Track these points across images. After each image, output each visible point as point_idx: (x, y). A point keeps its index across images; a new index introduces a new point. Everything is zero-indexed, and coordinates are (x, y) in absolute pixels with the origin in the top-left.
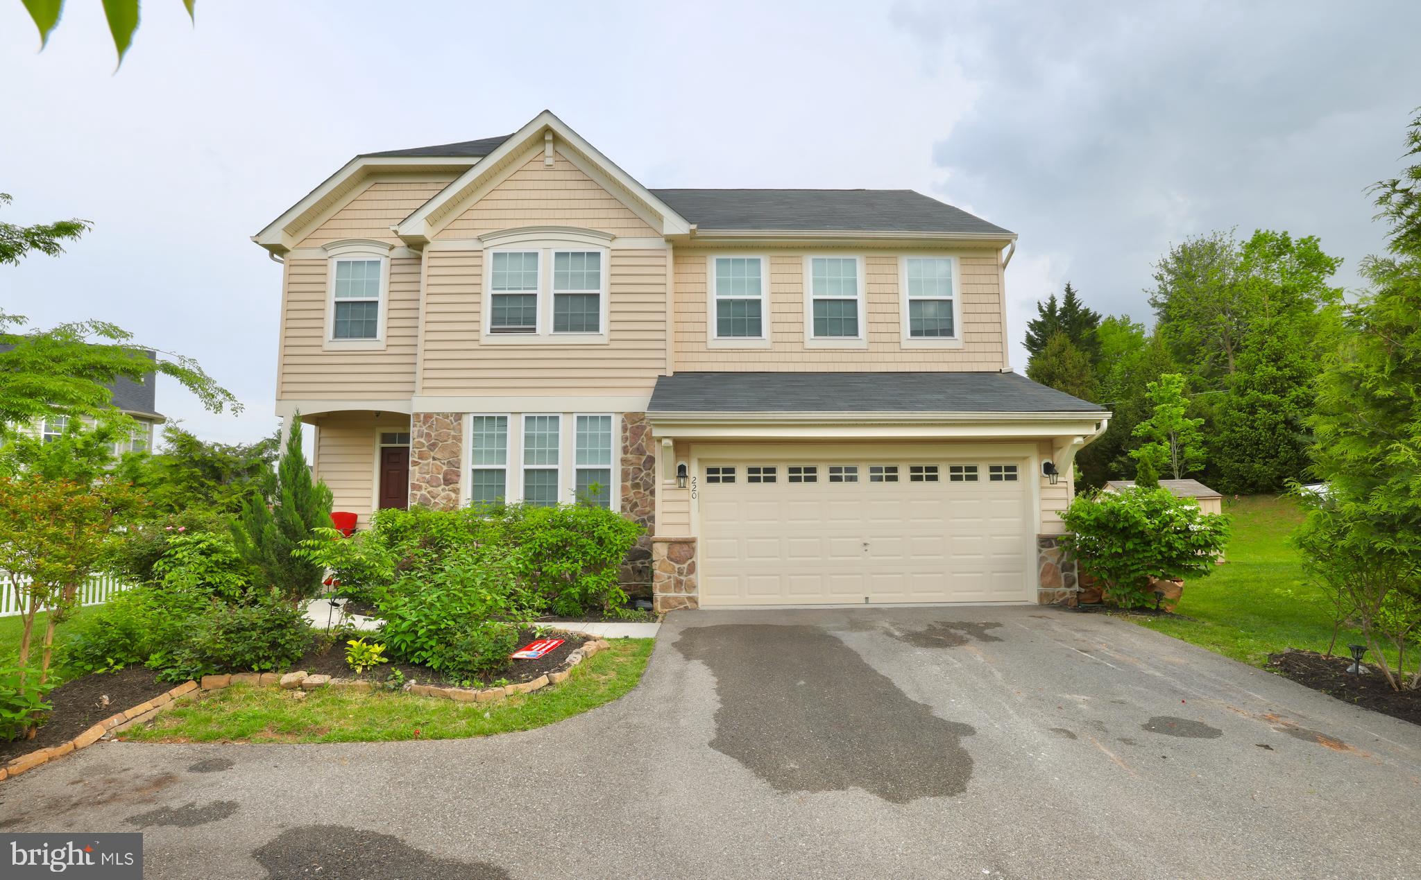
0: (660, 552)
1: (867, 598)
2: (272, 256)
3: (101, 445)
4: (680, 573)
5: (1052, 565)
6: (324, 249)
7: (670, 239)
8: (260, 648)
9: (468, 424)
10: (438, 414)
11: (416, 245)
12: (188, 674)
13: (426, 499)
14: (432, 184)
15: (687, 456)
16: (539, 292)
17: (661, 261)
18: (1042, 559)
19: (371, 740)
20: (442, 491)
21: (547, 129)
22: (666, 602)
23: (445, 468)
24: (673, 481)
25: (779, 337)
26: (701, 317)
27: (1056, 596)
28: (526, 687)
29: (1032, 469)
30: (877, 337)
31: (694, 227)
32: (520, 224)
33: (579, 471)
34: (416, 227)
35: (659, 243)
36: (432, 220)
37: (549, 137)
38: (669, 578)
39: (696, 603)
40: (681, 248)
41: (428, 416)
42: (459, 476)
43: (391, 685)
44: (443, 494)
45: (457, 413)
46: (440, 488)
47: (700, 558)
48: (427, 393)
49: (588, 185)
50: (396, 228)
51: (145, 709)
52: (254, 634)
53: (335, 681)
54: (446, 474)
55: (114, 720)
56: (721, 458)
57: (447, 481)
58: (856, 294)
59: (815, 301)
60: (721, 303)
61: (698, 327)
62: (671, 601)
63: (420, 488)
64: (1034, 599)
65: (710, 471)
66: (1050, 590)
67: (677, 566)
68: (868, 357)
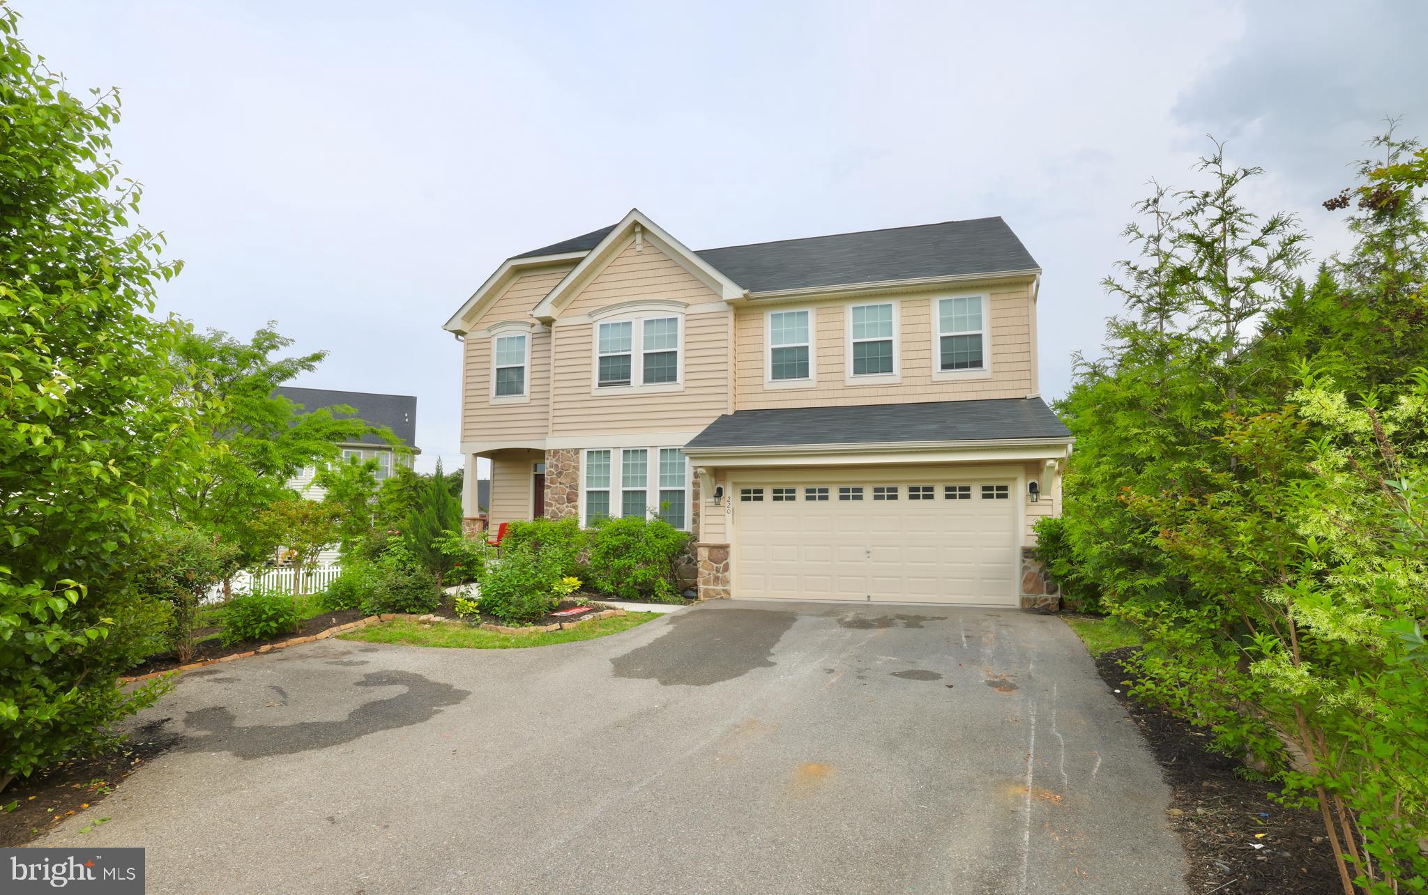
0: (703, 554)
1: (869, 596)
2: (457, 337)
3: (370, 473)
4: (718, 571)
5: (1035, 574)
6: (489, 330)
7: (730, 303)
8: (409, 599)
9: (583, 456)
10: (563, 450)
11: (547, 322)
12: (375, 611)
13: (555, 513)
14: (559, 273)
15: (724, 480)
16: (632, 353)
17: (723, 321)
18: (1025, 568)
19: (447, 647)
20: (565, 507)
21: (636, 224)
22: (706, 593)
23: (568, 490)
24: (713, 500)
25: (824, 377)
26: (759, 364)
27: (1038, 602)
28: (543, 629)
29: (1019, 489)
30: (910, 372)
31: (746, 292)
32: (619, 300)
33: (661, 492)
34: (546, 310)
35: (724, 306)
36: (557, 303)
37: (638, 229)
38: (710, 574)
39: (729, 594)
40: (740, 309)
41: (556, 452)
42: (577, 496)
43: (473, 624)
44: (566, 510)
45: (576, 449)
46: (564, 506)
47: (733, 559)
48: (556, 434)
49: (668, 264)
50: (531, 312)
51: (350, 626)
52: (405, 591)
53: (447, 620)
54: (568, 495)
55: (335, 629)
56: (753, 482)
57: (570, 500)
58: (891, 335)
59: (855, 344)
60: (775, 351)
61: (756, 373)
62: (710, 592)
63: (551, 505)
64: (1017, 604)
65: (744, 492)
66: (1032, 596)
67: (715, 565)
68: (901, 390)
